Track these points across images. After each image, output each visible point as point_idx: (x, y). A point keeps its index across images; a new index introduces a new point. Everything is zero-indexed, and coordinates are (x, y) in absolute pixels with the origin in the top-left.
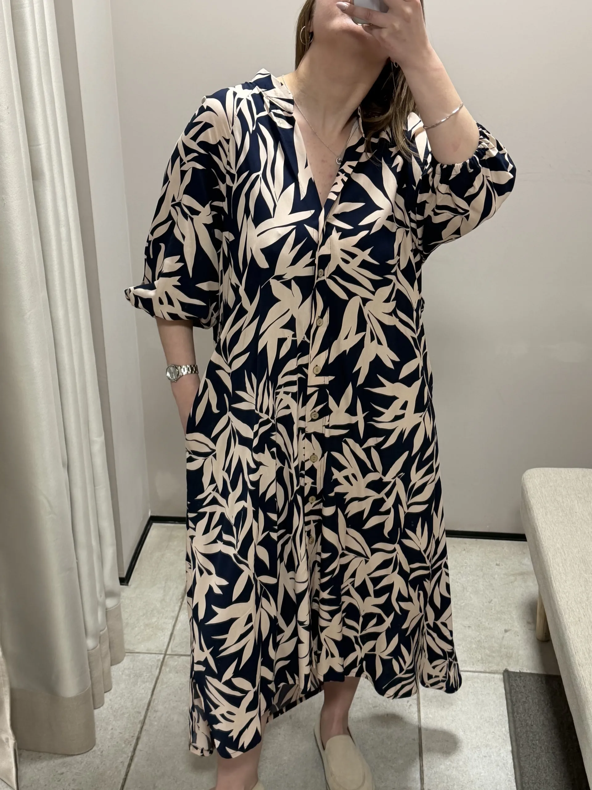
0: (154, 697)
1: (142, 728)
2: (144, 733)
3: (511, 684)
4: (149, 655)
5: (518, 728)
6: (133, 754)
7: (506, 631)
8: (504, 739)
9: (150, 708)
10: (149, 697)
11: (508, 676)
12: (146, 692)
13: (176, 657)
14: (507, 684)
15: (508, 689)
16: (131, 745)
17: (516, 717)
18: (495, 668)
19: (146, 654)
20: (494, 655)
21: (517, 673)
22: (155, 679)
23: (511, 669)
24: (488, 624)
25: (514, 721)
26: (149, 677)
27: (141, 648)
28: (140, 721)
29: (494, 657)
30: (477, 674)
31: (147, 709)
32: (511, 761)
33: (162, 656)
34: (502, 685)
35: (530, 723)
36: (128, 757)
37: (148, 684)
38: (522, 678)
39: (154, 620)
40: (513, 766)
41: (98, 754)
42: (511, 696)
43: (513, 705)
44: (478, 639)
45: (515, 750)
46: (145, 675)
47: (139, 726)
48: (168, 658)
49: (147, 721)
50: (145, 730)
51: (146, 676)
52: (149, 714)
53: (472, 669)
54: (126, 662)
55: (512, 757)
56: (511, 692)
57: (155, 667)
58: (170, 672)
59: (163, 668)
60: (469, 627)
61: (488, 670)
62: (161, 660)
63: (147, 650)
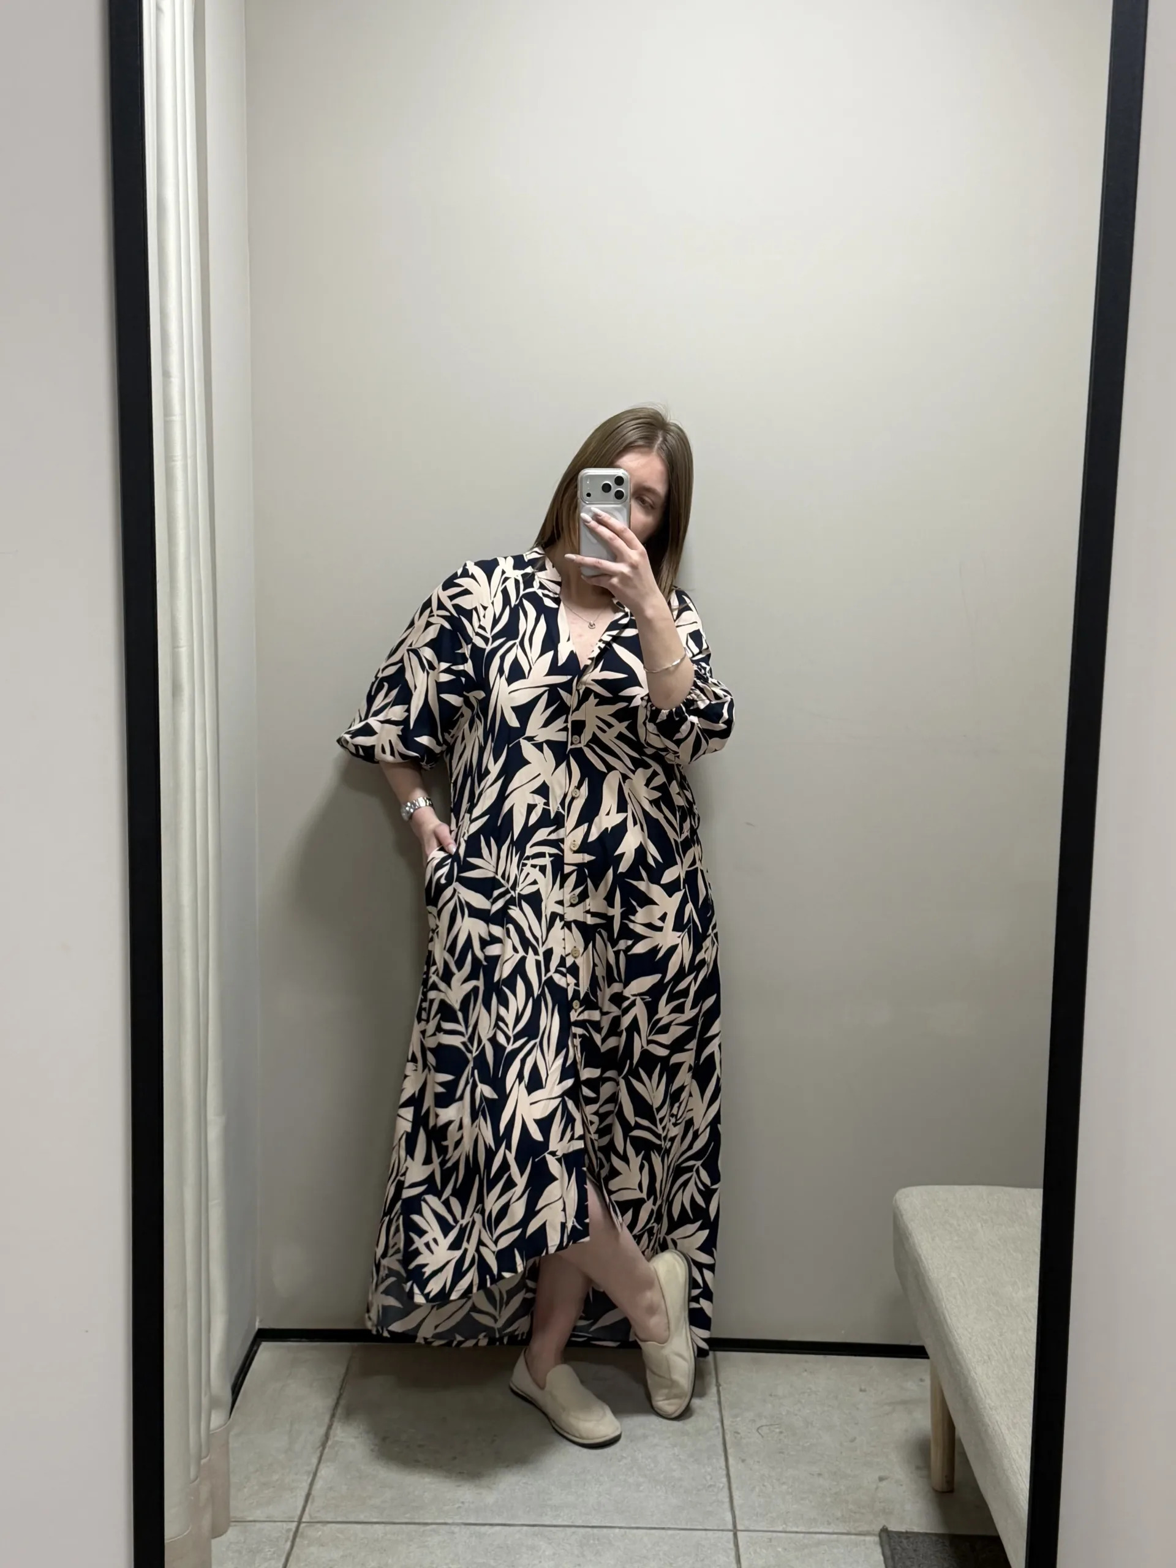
3: (893, 1548)
4: (272, 1524)
7: (881, 1479)
11: (887, 1538)
13: (319, 1525)
14: (887, 1549)
15: (888, 1553)
18: (865, 1528)
19: (267, 1523)
20: (864, 1511)
21: (902, 1533)
22: (285, 1555)
23: (893, 1528)
24: (852, 1470)
26: (274, 1553)
27: (258, 1514)
29: (863, 1514)
30: (835, 1536)
33: (294, 1525)
34: (879, 1550)
37: (273, 1562)
38: (911, 1540)
39: (275, 1477)
44: (834, 1491)
46: (267, 1550)
48: (306, 1526)
51: (269, 1551)
53: (828, 1530)
54: (232, 1534)
56: (893, 1558)
57: (284, 1540)
58: (309, 1545)
59: (298, 1540)
60: (820, 1475)
61: (853, 1531)
62: (294, 1529)
63: (267, 1518)
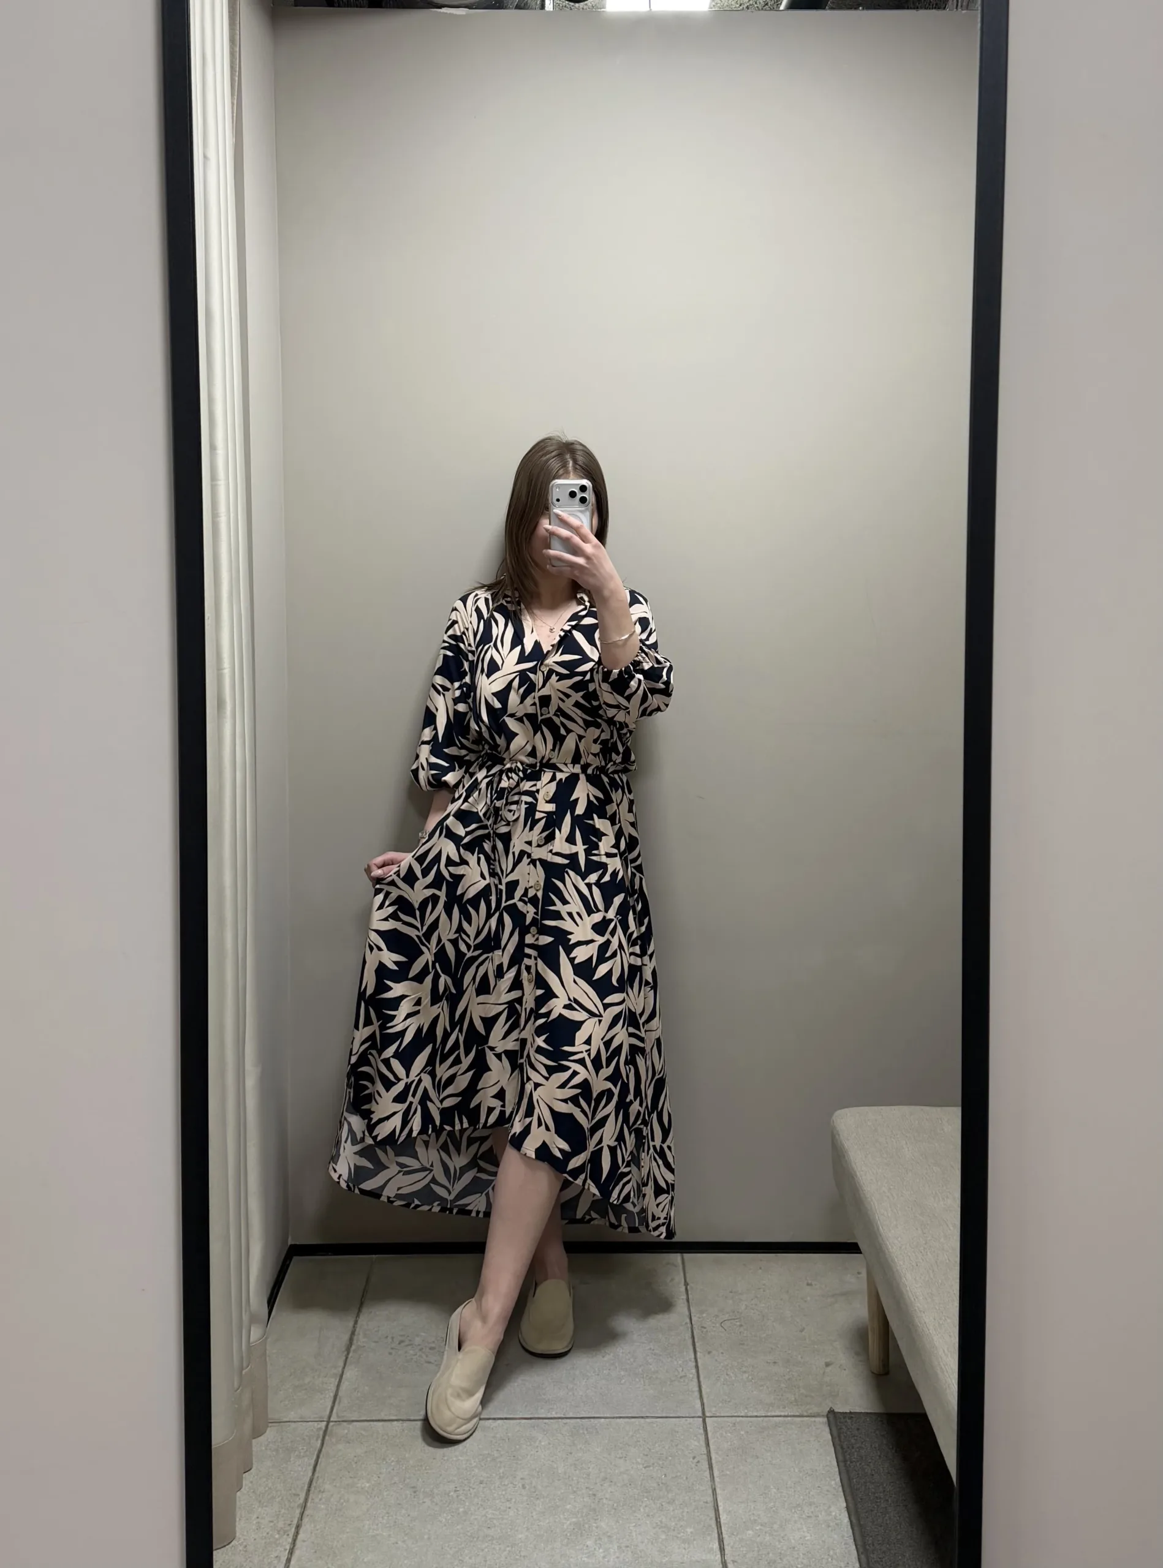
0: (316, 1475)
1: (302, 1514)
2: (305, 1520)
3: (839, 1427)
4: (304, 1424)
5: (853, 1479)
6: (292, 1546)
7: (830, 1366)
8: (834, 1495)
9: (312, 1489)
10: (310, 1474)
11: (835, 1419)
12: (304, 1469)
13: (345, 1424)
14: (834, 1429)
15: (835, 1434)
16: (288, 1535)
17: (850, 1467)
18: (815, 1410)
19: (300, 1423)
20: (813, 1395)
21: (847, 1413)
22: (316, 1453)
23: (839, 1409)
24: (802, 1358)
25: (848, 1472)
26: (307, 1451)
27: (292, 1415)
28: (298, 1506)
29: (813, 1397)
30: (789, 1418)
31: (309, 1490)
32: (846, 1520)
33: (325, 1423)
34: (827, 1430)
35: (870, 1471)
36: (286, 1550)
37: (306, 1459)
38: (854, 1419)
39: (307, 1380)
40: (849, 1527)
41: (240, 1551)
42: (840, 1441)
43: (844, 1453)
44: (787, 1377)
45: (850, 1505)
46: (300, 1448)
47: (298, 1512)
48: (333, 1426)
49: (309, 1504)
50: (308, 1515)
51: (303, 1449)
52: (311, 1496)
53: (783, 1414)
54: (271, 1433)
55: (847, 1515)
56: (839, 1437)
57: (315, 1439)
58: (337, 1444)
59: (327, 1438)
60: (775, 1363)
61: (805, 1414)
62: (324, 1428)
63: (301, 1418)
